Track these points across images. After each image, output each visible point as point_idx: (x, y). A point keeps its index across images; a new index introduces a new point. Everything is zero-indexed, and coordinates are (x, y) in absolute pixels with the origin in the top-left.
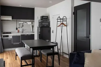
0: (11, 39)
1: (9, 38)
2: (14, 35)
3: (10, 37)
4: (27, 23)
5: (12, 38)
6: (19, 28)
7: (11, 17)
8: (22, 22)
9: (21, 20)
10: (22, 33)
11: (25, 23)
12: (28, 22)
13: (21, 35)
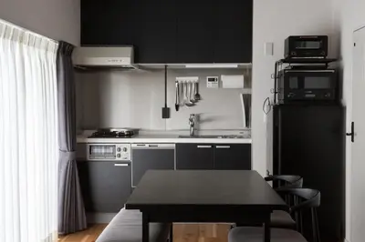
0: (129, 163)
1: (117, 159)
2: (144, 144)
3: (122, 153)
4: (220, 83)
5: (129, 159)
6: (177, 107)
7: (129, 50)
8: (195, 79)
9: (189, 66)
10: (193, 136)
11: (210, 84)
12: (223, 78)
13: (177, 144)
